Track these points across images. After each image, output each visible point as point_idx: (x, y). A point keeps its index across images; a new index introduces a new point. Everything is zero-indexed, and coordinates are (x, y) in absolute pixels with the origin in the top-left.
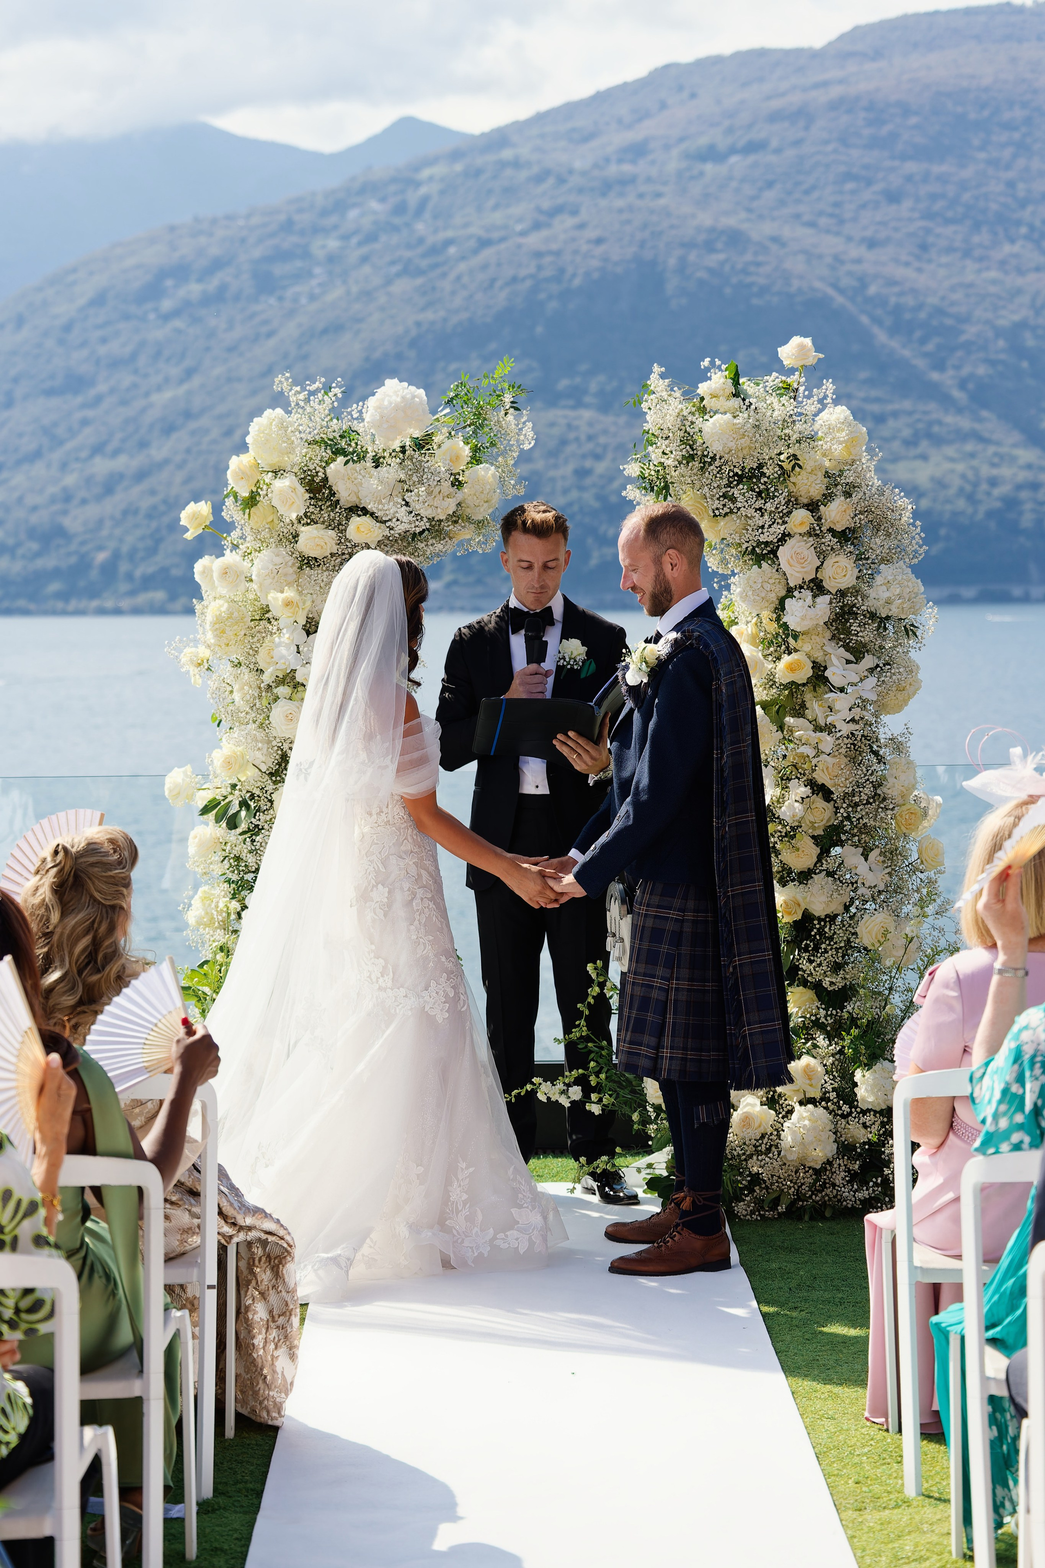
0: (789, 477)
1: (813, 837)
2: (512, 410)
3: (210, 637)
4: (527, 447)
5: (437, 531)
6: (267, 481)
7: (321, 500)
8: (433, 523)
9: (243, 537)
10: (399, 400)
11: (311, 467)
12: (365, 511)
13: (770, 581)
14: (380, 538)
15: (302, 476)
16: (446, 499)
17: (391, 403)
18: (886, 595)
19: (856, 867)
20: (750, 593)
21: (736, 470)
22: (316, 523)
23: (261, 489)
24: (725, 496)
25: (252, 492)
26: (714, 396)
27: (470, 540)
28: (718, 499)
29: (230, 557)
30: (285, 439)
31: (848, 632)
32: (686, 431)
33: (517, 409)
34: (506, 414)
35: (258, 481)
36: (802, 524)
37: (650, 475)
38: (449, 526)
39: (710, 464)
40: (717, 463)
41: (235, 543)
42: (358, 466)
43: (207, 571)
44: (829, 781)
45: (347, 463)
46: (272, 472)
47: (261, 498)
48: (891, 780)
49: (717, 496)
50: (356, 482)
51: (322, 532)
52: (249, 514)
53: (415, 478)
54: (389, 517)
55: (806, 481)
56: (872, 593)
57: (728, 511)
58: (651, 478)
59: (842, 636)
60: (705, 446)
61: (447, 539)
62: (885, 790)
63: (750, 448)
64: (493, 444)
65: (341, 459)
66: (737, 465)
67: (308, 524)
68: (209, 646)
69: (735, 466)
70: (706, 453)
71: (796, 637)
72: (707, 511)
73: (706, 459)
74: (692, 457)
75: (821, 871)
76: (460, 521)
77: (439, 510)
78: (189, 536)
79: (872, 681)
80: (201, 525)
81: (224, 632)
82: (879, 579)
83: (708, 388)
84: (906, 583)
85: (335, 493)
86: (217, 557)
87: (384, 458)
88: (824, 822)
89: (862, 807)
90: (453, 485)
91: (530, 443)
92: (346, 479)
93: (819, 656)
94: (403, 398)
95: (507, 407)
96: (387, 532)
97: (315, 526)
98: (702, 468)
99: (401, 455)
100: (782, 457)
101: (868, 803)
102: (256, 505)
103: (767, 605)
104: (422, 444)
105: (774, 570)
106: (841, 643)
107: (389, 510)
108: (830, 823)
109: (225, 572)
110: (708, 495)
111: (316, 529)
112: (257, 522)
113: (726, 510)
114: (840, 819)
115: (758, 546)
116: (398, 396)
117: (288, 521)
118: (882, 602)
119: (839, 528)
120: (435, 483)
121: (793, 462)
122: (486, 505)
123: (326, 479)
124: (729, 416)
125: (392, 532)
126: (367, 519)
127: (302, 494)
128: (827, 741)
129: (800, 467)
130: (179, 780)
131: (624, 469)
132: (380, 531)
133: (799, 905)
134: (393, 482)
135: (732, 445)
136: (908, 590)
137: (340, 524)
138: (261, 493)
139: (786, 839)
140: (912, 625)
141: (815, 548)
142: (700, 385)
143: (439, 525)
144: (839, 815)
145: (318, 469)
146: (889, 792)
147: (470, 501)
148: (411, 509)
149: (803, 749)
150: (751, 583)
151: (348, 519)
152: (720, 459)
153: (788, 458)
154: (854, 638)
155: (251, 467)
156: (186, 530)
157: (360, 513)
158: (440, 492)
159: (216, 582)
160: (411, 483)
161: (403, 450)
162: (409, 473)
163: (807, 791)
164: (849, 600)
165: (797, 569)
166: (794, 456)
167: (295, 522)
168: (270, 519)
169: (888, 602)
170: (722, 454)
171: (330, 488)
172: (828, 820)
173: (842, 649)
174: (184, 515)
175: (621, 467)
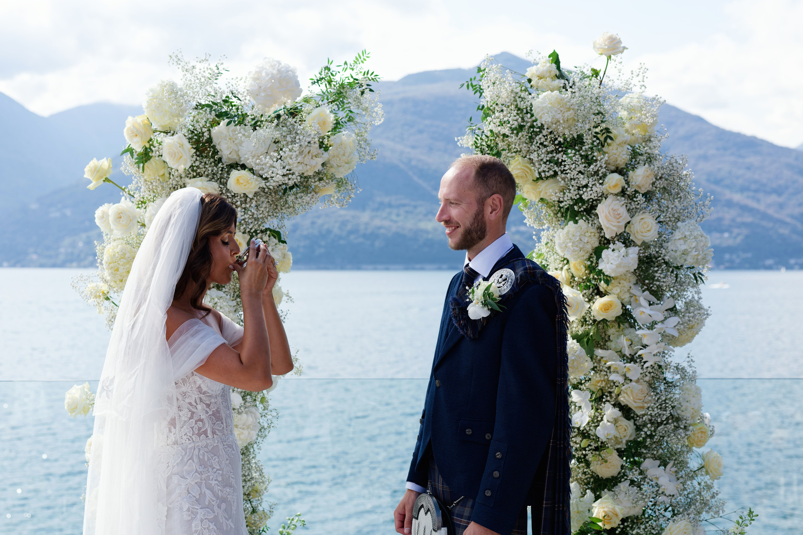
0: (603, 146)
1: (618, 450)
2: (367, 91)
3: (107, 274)
4: (378, 123)
5: (304, 187)
6: (159, 140)
7: (206, 157)
8: (302, 179)
9: (138, 189)
10: (275, 72)
11: (198, 128)
12: (244, 167)
13: (587, 234)
14: (257, 189)
15: (190, 136)
16: (314, 158)
17: (267, 74)
18: (683, 247)
19: (657, 478)
20: (570, 244)
21: (559, 139)
22: (202, 176)
23: (154, 147)
24: (550, 161)
25: (146, 148)
26: (540, 78)
27: (330, 196)
28: (545, 163)
29: (125, 203)
30: (175, 102)
31: (653, 278)
32: (517, 106)
33: (371, 90)
34: (363, 93)
35: (151, 140)
36: (615, 186)
37: (481, 145)
38: (315, 182)
39: (537, 134)
40: (545, 132)
41: (132, 193)
42: (238, 127)
43: (105, 216)
44: (633, 403)
45: (229, 124)
46: (164, 132)
47: (154, 154)
48: (684, 404)
49: (545, 160)
50: (236, 142)
51: (206, 183)
52: (143, 167)
53: (289, 139)
54: (265, 171)
55: (615, 151)
56: (670, 246)
57: (552, 173)
58: (483, 147)
59: (647, 281)
60: (534, 118)
61: (313, 193)
62: (679, 412)
63: (574, 120)
64: (350, 120)
65: (223, 123)
66: (561, 135)
67: (194, 177)
68: (106, 282)
69: (559, 136)
70: (535, 124)
71: (607, 282)
72: (532, 175)
73: (535, 129)
74: (521, 127)
75: (626, 479)
76: (325, 178)
77: (308, 167)
78: (91, 186)
79: (674, 320)
80: (102, 177)
81: (117, 270)
82: (677, 235)
83: (537, 71)
84: (700, 238)
85: (218, 152)
86: (114, 204)
87: (262, 121)
88: (627, 438)
89: (662, 426)
90: (320, 147)
91: (380, 120)
92: (228, 139)
93: (626, 297)
94: (279, 71)
95: (364, 88)
96: (263, 184)
97: (200, 178)
98: (531, 138)
99: (276, 121)
100: (598, 130)
101: (667, 423)
102: (149, 160)
103: (582, 253)
104: (293, 113)
105: (590, 225)
106: (645, 287)
107: (265, 164)
108: (632, 439)
109: (119, 216)
110: (535, 159)
111: (201, 181)
112: (150, 175)
113: (551, 173)
114: (644, 436)
115: (575, 204)
116: (274, 69)
117: (177, 173)
118: (678, 253)
119: (643, 191)
120: (306, 144)
121: (605, 135)
122: (346, 165)
123: (210, 140)
124: (556, 92)
125: (268, 184)
126: (245, 173)
127: (189, 149)
128: (634, 370)
129: (611, 139)
130: (77, 395)
131: (458, 140)
132: (257, 183)
133: (617, 515)
134: (269, 142)
135: (559, 116)
136: (702, 244)
137: (221, 178)
138: (153, 149)
139: (597, 453)
140: (699, 273)
141: (626, 206)
142: (528, 69)
143: (307, 182)
144: (642, 433)
145: (204, 130)
146: (683, 414)
147: (334, 162)
148: (284, 165)
149: (613, 377)
150: (571, 236)
151: (229, 174)
152: (547, 129)
153: (601, 131)
154: (658, 283)
155: (144, 125)
156: (90, 182)
157: (239, 168)
158: (309, 152)
159: (112, 226)
160: (285, 143)
161: (278, 117)
162: (284, 134)
163: (616, 412)
164: (652, 251)
165: (613, 224)
166: (607, 130)
167: (183, 175)
168: (161, 173)
169: (685, 253)
170: (550, 124)
171: (214, 147)
172: (631, 436)
173: (647, 293)
174: (86, 169)
175: (456, 139)
